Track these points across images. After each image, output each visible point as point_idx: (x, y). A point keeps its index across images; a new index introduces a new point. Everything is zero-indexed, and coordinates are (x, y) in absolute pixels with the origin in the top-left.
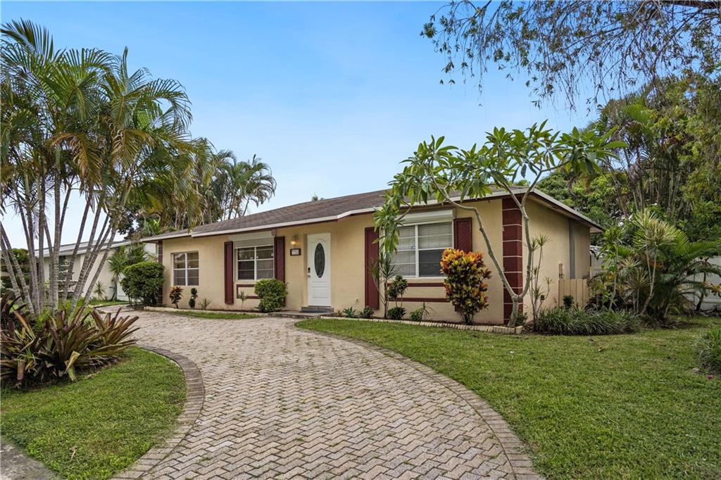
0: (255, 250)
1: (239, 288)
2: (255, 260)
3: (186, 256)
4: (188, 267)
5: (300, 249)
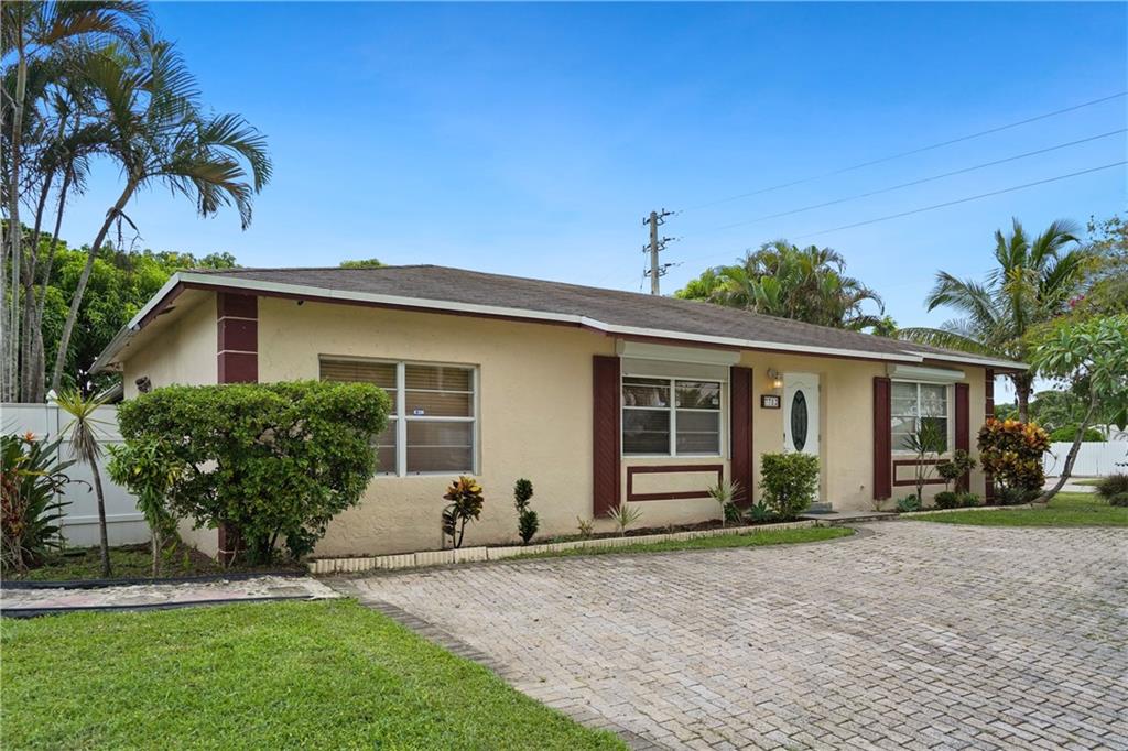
0: (673, 388)
1: (634, 476)
2: (673, 411)
3: (401, 371)
4: (409, 411)
5: (779, 398)
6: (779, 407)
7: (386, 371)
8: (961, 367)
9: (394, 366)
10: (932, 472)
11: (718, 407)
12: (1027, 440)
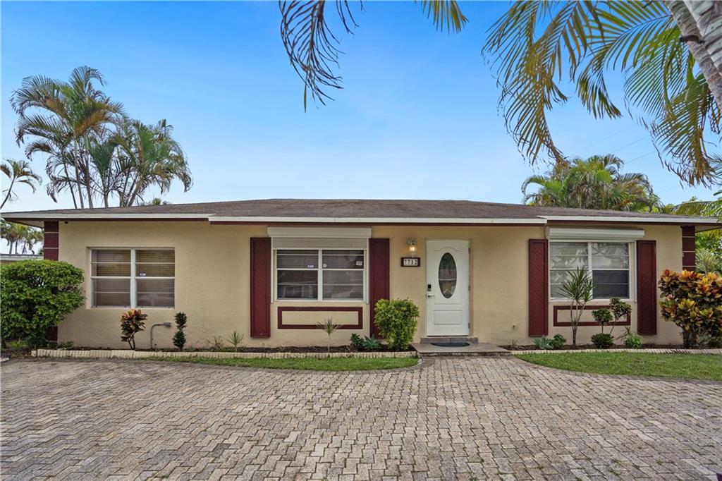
0: (320, 255)
1: (284, 313)
2: (320, 271)
3: (133, 254)
4: (138, 275)
5: (419, 259)
6: (419, 265)
7: (125, 253)
8: (639, 226)
9: (130, 251)
10: (588, 316)
11: (362, 267)
12: (702, 289)
